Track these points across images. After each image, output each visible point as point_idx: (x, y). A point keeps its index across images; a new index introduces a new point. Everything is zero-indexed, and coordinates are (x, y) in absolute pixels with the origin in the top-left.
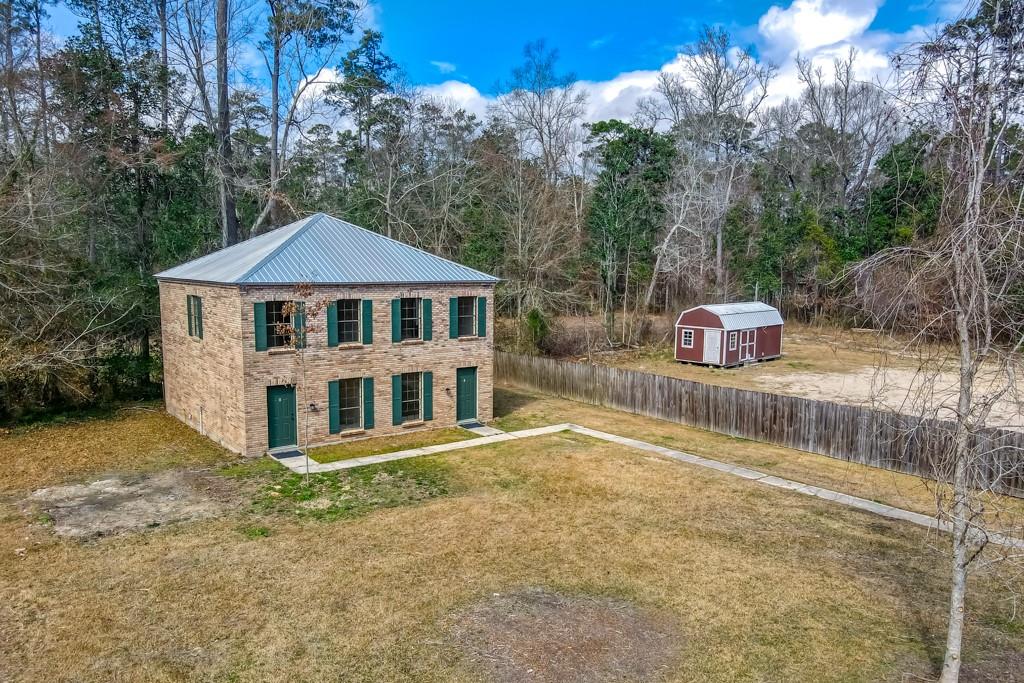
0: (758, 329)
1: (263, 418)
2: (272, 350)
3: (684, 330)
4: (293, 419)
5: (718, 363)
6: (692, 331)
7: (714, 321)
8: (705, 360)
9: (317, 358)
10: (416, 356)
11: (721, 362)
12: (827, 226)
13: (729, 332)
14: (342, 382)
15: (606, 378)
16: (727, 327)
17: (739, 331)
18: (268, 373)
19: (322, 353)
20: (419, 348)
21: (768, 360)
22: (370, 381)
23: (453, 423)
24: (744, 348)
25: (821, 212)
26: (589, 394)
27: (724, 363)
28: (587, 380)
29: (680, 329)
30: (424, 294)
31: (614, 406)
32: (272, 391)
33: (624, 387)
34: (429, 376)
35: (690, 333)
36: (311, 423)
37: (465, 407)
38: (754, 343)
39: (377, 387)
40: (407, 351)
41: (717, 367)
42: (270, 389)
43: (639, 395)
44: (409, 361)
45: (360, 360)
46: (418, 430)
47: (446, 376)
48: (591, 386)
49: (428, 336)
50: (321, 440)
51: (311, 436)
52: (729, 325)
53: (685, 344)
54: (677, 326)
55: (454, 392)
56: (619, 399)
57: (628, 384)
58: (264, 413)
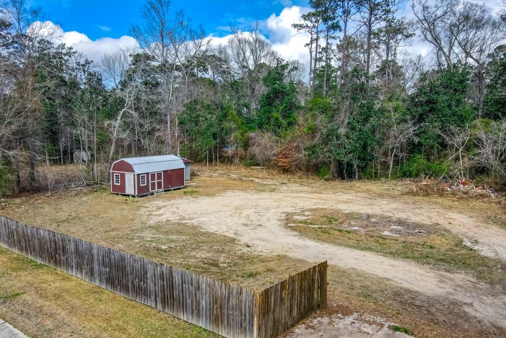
0: (164, 171)
3: (115, 174)
5: (133, 194)
6: (119, 174)
7: (130, 169)
8: (127, 193)
11: (135, 194)
13: (138, 175)
16: (137, 172)
17: (148, 174)
21: (175, 190)
24: (153, 185)
27: (136, 194)
29: (113, 173)
35: (118, 176)
38: (162, 180)
41: (134, 196)
52: (138, 170)
53: (116, 182)
54: (111, 171)
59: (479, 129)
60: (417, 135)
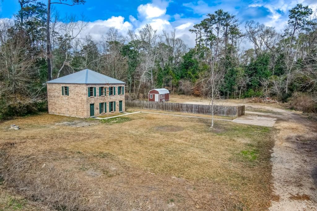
0: (165, 94)
1: (89, 110)
2: (91, 97)
4: (94, 111)
6: (152, 95)
7: (157, 92)
9: (98, 98)
10: (113, 98)
12: (173, 71)
14: (101, 103)
15: (144, 103)
16: (160, 94)
17: (162, 94)
18: (90, 101)
19: (98, 97)
20: (113, 97)
22: (106, 103)
23: (119, 112)
24: (163, 98)
25: (172, 68)
26: (139, 107)
28: (139, 104)
29: (149, 94)
30: (114, 86)
31: (145, 109)
32: (91, 105)
33: (148, 105)
34: (115, 102)
36: (97, 111)
37: (121, 109)
38: (165, 97)
39: (107, 104)
40: (112, 97)
42: (90, 104)
43: (151, 106)
44: (112, 99)
45: (104, 99)
46: (113, 113)
47: (118, 103)
48: (140, 105)
49: (115, 95)
50: (98, 115)
51: (97, 114)
53: (151, 98)
55: (119, 105)
56: (147, 107)
57: (149, 104)
58: (89, 109)
59: (273, 79)
60: (250, 81)
